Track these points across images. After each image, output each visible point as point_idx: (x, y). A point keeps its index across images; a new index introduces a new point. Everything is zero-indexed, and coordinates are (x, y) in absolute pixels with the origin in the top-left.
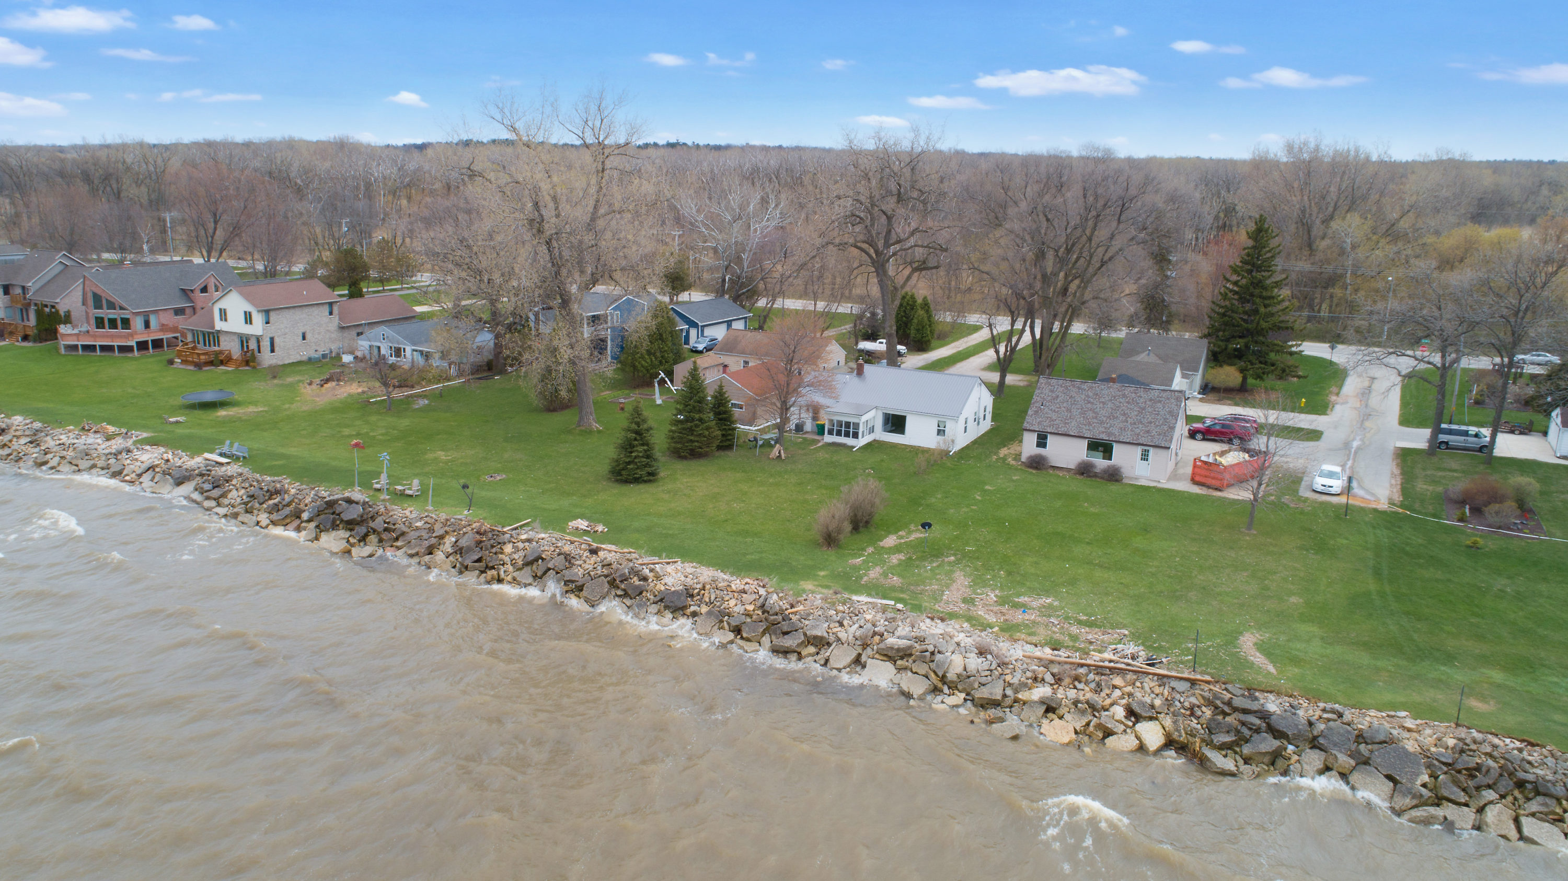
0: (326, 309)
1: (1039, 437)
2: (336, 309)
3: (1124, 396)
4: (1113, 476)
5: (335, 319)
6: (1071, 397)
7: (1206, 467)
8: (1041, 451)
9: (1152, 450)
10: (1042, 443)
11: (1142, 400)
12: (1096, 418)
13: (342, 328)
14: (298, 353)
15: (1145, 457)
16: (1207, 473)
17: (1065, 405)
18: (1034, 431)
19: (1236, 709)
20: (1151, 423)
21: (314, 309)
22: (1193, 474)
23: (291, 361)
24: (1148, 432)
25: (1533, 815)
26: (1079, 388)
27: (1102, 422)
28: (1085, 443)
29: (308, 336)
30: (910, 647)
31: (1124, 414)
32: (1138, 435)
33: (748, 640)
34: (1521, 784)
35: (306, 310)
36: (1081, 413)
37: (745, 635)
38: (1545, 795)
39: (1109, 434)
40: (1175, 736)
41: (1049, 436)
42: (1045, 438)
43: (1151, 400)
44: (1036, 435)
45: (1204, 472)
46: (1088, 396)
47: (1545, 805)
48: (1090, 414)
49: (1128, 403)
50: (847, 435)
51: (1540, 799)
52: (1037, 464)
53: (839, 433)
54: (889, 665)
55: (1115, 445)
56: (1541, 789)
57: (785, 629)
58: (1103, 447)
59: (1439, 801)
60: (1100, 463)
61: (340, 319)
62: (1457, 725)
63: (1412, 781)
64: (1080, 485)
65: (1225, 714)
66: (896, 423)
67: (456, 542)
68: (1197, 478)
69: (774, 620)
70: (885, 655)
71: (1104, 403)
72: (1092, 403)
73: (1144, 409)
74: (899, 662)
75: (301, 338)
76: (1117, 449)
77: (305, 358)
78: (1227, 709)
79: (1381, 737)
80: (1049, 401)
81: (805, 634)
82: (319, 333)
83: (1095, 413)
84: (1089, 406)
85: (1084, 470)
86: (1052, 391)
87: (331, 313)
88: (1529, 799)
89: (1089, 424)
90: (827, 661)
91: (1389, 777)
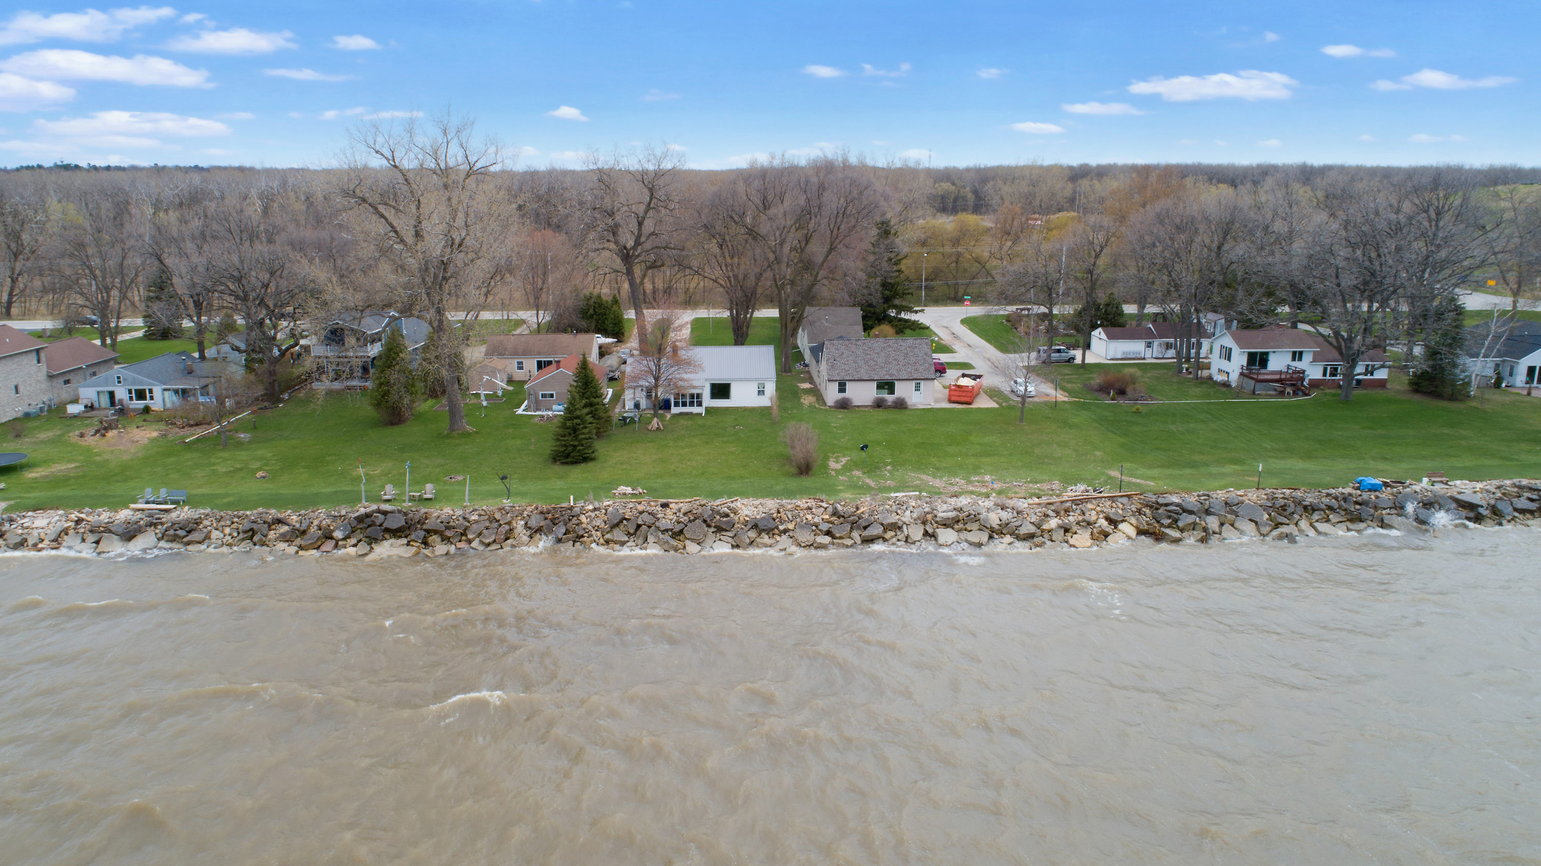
0: (34, 356)
1: (840, 385)
2: (42, 355)
3: (890, 346)
4: (901, 405)
5: (43, 367)
6: (853, 352)
7: (958, 389)
8: (842, 395)
9: (922, 383)
10: (842, 389)
11: (903, 348)
12: (877, 365)
13: (51, 377)
14: (13, 409)
15: (918, 388)
16: (960, 394)
17: (851, 358)
18: (836, 381)
19: (1161, 505)
20: (915, 363)
21: (23, 357)
22: (950, 396)
23: (7, 419)
24: (916, 370)
25: (1317, 521)
26: (856, 345)
27: (882, 368)
28: (875, 384)
29: (21, 389)
30: (958, 516)
31: (895, 360)
32: (911, 373)
33: (841, 538)
34: (1305, 508)
35: (16, 359)
36: (865, 363)
37: (838, 535)
38: (1317, 510)
39: (891, 375)
40: (1141, 527)
41: (847, 383)
42: (845, 384)
43: (909, 347)
44: (837, 384)
45: (957, 393)
46: (864, 350)
47: (1320, 515)
48: (872, 363)
49: (894, 351)
50: (692, 404)
51: (1316, 512)
52: (844, 405)
53: (684, 404)
54: (949, 530)
55: (896, 383)
56: (1315, 508)
57: (864, 524)
58: (887, 386)
59: (1277, 525)
60: (890, 398)
61: (48, 367)
62: (1258, 489)
63: (1262, 519)
64: (881, 414)
65: (1157, 509)
66: (721, 390)
67: (526, 524)
68: (953, 399)
69: (853, 520)
70: (945, 525)
71: (878, 353)
72: (870, 355)
73: (907, 354)
74: (956, 527)
75: (14, 391)
76: (898, 386)
77: (20, 415)
78: (1158, 506)
79: (1237, 501)
80: (838, 357)
81: (882, 524)
82: (30, 385)
83: (875, 361)
84: (868, 356)
85: (879, 404)
86: (837, 349)
87: (39, 362)
88: (1311, 515)
89: (874, 370)
90: (907, 538)
91: (1251, 520)
